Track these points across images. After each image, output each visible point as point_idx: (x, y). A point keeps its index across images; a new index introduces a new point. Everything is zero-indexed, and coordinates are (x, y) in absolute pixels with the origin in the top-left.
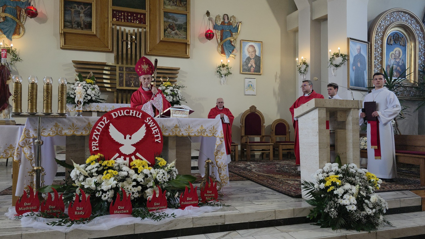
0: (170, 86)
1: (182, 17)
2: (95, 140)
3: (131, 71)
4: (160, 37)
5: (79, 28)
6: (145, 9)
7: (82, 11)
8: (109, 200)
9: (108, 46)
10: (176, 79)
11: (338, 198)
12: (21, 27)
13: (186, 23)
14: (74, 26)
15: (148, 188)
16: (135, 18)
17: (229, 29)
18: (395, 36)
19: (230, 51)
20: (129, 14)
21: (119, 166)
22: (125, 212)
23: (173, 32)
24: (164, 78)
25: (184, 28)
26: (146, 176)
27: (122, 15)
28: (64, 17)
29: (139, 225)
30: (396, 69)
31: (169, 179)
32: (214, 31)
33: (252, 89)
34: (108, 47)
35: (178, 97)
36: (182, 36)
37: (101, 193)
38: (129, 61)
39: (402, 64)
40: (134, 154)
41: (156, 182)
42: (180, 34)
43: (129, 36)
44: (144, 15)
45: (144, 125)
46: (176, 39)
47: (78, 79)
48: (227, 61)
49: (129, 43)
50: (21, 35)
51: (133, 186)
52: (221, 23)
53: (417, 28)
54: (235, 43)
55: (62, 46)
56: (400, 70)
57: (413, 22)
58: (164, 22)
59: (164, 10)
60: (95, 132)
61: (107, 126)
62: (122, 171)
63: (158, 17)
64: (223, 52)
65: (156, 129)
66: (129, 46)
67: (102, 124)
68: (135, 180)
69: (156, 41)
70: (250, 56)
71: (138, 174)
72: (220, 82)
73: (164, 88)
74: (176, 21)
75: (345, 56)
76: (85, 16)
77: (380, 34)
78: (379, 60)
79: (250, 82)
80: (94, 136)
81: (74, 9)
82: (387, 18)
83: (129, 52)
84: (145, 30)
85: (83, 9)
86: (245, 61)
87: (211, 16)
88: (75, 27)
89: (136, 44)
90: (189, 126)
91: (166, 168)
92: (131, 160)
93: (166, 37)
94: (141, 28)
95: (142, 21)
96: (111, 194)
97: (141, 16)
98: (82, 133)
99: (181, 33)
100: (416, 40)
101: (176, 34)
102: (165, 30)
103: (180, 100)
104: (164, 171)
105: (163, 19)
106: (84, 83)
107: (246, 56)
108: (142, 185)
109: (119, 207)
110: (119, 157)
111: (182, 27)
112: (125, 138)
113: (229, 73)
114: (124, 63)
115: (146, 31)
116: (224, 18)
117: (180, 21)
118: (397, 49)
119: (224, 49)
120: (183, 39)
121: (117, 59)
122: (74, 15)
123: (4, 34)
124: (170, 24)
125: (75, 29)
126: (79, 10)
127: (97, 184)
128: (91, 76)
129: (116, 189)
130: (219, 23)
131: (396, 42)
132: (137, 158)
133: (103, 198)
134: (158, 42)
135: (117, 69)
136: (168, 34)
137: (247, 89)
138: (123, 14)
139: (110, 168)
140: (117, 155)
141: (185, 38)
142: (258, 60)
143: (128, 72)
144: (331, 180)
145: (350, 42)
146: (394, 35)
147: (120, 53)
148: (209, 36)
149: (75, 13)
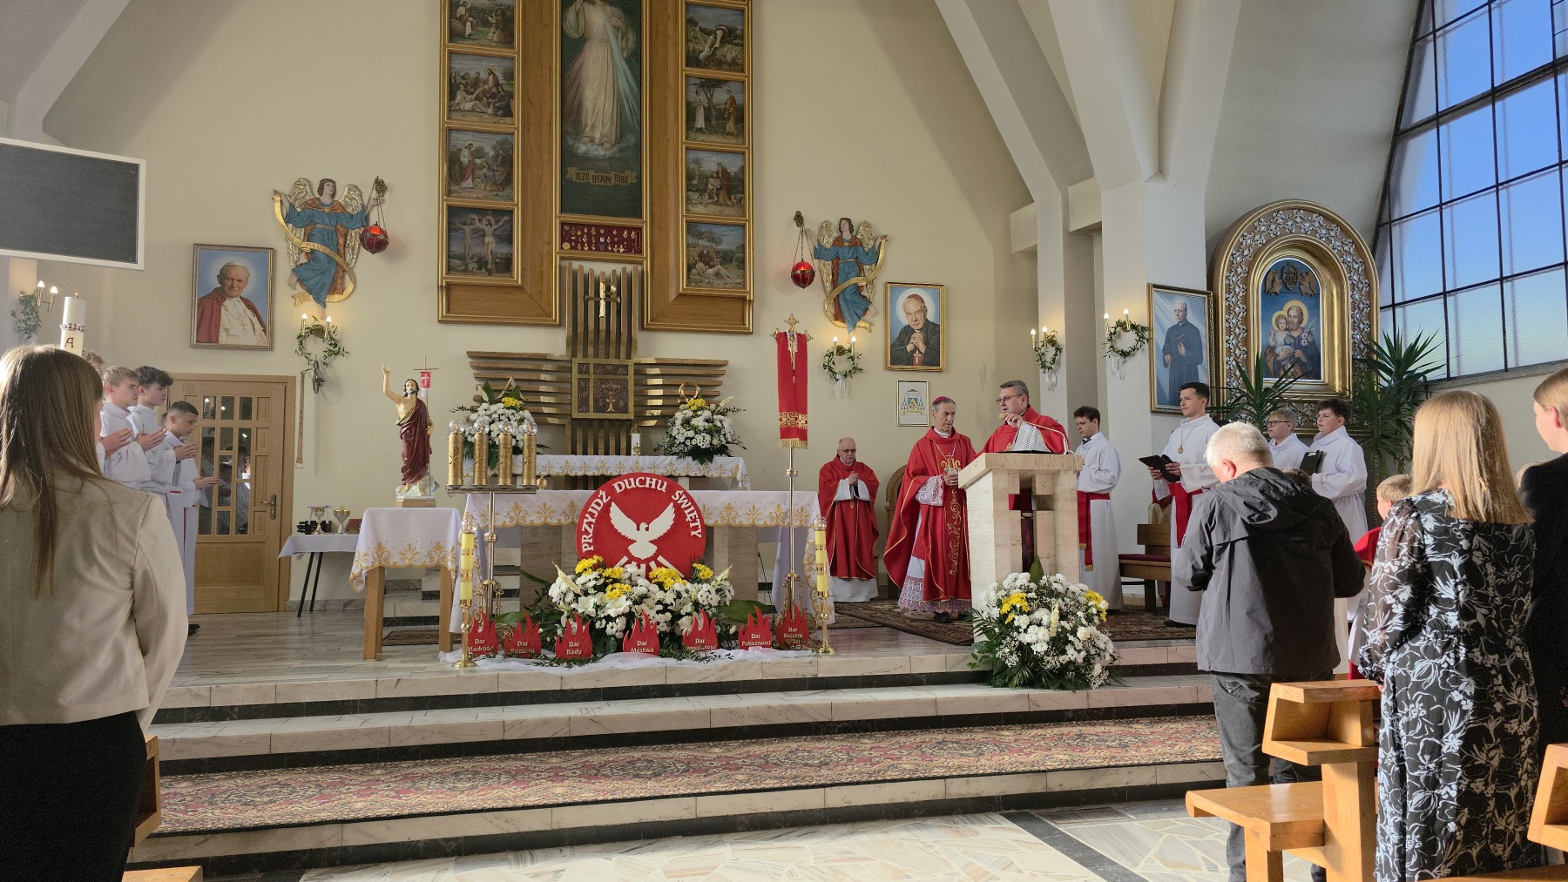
0: (701, 408)
1: (733, 233)
2: (587, 532)
3: (606, 372)
4: (678, 286)
5: (483, 270)
6: (640, 215)
7: (489, 230)
8: (617, 635)
9: (551, 313)
10: (717, 389)
11: (1019, 633)
12: (347, 275)
13: (743, 246)
14: (470, 268)
15: (683, 616)
16: (616, 239)
17: (855, 256)
18: (1285, 270)
19: (859, 312)
20: (602, 231)
21: (630, 578)
22: (648, 650)
23: (710, 271)
24: (687, 386)
25: (738, 259)
26: (679, 595)
27: (583, 233)
28: (449, 245)
29: (673, 669)
30: (1293, 356)
31: (719, 603)
32: (815, 264)
33: (916, 410)
34: (550, 316)
35: (725, 435)
36: (732, 281)
37: (604, 622)
38: (602, 348)
39: (1308, 342)
40: (654, 558)
41: (696, 604)
42: (729, 275)
43: (602, 287)
44: (639, 230)
45: (672, 504)
46: (719, 288)
47: (486, 398)
48: (850, 338)
49: (603, 303)
50: (347, 293)
51: (658, 612)
52: (834, 241)
53: (1346, 248)
54: (870, 290)
55: (443, 317)
56: (1304, 359)
57: (1332, 234)
58: (688, 246)
59: (686, 216)
60: (587, 518)
61: (607, 506)
62: (637, 585)
63: (672, 235)
64: (839, 316)
65: (693, 511)
66: (602, 313)
67: (598, 504)
68: (659, 602)
69: (668, 294)
70: (912, 324)
71: (666, 591)
72: (833, 393)
73: (689, 413)
74: (718, 243)
75: (1144, 329)
76: (497, 242)
77: (1239, 270)
78: (1241, 336)
79: (913, 390)
80: (585, 525)
81: (472, 227)
82: (1258, 229)
83: (603, 326)
84: (639, 267)
85: (491, 225)
86: (897, 335)
87: (806, 226)
89: (619, 305)
90: (754, 507)
91: (713, 583)
92: (649, 569)
94: (631, 262)
95: (634, 246)
96: (621, 623)
97: (629, 234)
98: (559, 520)
99: (730, 272)
100: (1342, 279)
101: (718, 275)
102: (690, 268)
103: (728, 442)
104: (709, 587)
105: (684, 240)
106: (498, 408)
107: (900, 323)
108: (671, 611)
109: (639, 643)
110: (629, 562)
111: (733, 257)
112: (638, 529)
113: (855, 368)
114: (589, 352)
115: (643, 270)
116: (840, 229)
117: (728, 242)
118: (1294, 306)
119: (842, 308)
120: (734, 288)
121: (572, 342)
122: (470, 242)
123: (310, 291)
124: (702, 252)
125: (474, 274)
126: (481, 227)
127: (597, 607)
128: (511, 389)
129: (629, 616)
130: (828, 242)
131: (1288, 286)
132: (659, 565)
133: (609, 631)
134: (673, 298)
135: (575, 369)
136: (698, 277)
137: (905, 410)
138: (586, 231)
139: (615, 581)
140: (625, 559)
141: (739, 286)
142: (932, 332)
143: (600, 376)
144: (1011, 603)
145: (1156, 295)
146: (1283, 268)
147: (580, 329)
148: (802, 278)
149: (475, 235)
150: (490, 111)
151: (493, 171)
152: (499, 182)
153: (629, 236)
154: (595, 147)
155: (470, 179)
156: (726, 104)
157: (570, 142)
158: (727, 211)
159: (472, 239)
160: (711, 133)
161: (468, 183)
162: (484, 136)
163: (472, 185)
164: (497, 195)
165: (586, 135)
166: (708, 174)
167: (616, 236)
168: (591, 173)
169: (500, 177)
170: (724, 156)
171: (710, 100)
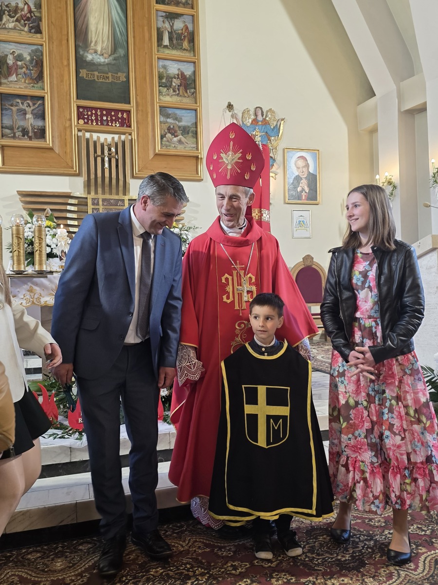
1: (190, 114)
3: (111, 205)
4: (155, 148)
5: (26, 137)
6: (129, 103)
7: (29, 110)
9: (73, 165)
10: (183, 216)
13: (196, 123)
14: (17, 135)
16: (114, 118)
17: (265, 131)
20: (105, 113)
23: (175, 139)
25: (192, 131)
27: (92, 113)
33: (304, 228)
34: (72, 168)
36: (189, 146)
38: (107, 189)
43: (106, 148)
44: (129, 112)
46: (181, 150)
49: (106, 159)
52: (252, 121)
54: (274, 153)
58: (161, 122)
59: (159, 103)
63: (150, 116)
66: (107, 165)
69: (148, 154)
70: (301, 174)
74: (180, 121)
76: (34, 118)
79: (301, 216)
81: (17, 107)
83: (107, 174)
84: (130, 137)
85: (30, 107)
86: (292, 182)
88: (20, 137)
89: (117, 161)
93: (165, 147)
94: (124, 133)
95: (126, 123)
97: (122, 114)
99: (189, 141)
101: (180, 142)
102: (162, 137)
105: (158, 118)
111: (189, 130)
114: (99, 192)
115: (132, 139)
116: (256, 113)
117: (187, 120)
120: (191, 150)
121: (88, 185)
122: (16, 117)
124: (170, 127)
126: (23, 107)
128: (48, 215)
130: (249, 122)
134: (152, 157)
135: (90, 202)
136: (167, 143)
137: (296, 228)
138: (94, 112)
141: (194, 149)
142: (313, 180)
143: (107, 207)
147: (92, 176)
149: (19, 113)
150: (26, 29)
151: (30, 70)
152: (34, 78)
153: (122, 116)
154: (98, 56)
155: (14, 75)
156: (182, 30)
157: (81, 53)
158: (185, 100)
159: (17, 116)
160: (173, 49)
161: (13, 78)
162: (23, 46)
163: (16, 79)
164: (33, 86)
165: (92, 48)
166: (172, 75)
167: (114, 116)
168: (96, 73)
169: (35, 75)
170: (182, 64)
171: (172, 27)
